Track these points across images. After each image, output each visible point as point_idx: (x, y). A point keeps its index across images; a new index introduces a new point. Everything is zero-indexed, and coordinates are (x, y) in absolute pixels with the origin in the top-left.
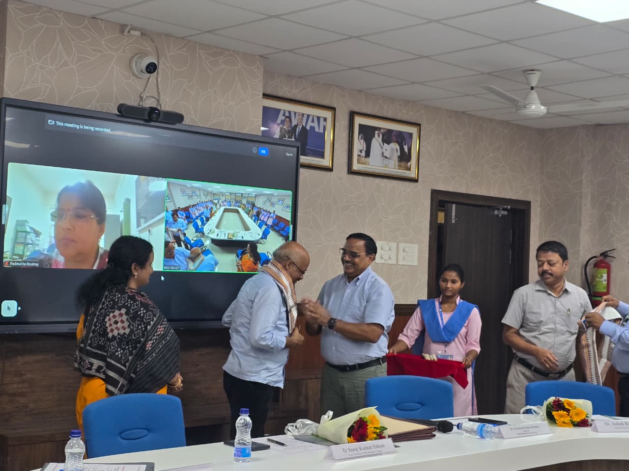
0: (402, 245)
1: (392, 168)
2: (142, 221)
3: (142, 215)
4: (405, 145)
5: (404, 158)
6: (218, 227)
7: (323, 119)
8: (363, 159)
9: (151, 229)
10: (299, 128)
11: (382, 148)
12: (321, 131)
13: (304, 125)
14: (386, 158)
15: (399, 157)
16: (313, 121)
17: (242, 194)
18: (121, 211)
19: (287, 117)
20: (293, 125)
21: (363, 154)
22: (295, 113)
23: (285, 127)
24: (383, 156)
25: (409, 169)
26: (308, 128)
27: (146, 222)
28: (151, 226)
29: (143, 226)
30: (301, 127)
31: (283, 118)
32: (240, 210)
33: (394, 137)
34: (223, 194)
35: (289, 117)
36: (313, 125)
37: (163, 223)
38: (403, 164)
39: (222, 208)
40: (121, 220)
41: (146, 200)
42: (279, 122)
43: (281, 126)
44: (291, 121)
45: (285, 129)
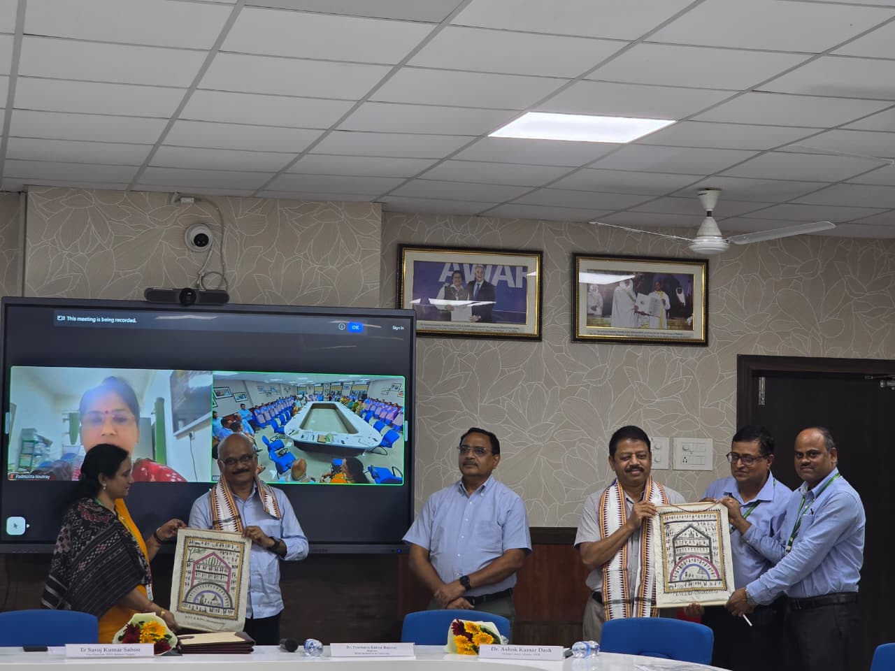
0: (679, 442)
1: (658, 327)
2: (180, 423)
3: (180, 417)
4: (680, 293)
5: (680, 312)
6: (302, 426)
7: (521, 268)
8: (600, 319)
9: (192, 432)
10: (478, 285)
11: (634, 301)
12: (519, 285)
13: (488, 280)
14: (643, 314)
15: (667, 311)
16: (503, 273)
17: (342, 383)
18: (152, 414)
19: (456, 272)
20: (467, 282)
21: (599, 311)
22: (471, 265)
23: (453, 286)
24: (636, 312)
25: (690, 327)
26: (495, 283)
27: (185, 424)
28: (193, 428)
29: (182, 430)
30: (481, 283)
31: (450, 274)
32: (338, 404)
33: (657, 283)
34: (310, 386)
35: (461, 272)
36: (503, 278)
37: (209, 425)
38: (676, 321)
39: (310, 404)
40: (152, 424)
41: (185, 399)
42: (442, 279)
43: (447, 284)
44: (463, 277)
45: (453, 288)
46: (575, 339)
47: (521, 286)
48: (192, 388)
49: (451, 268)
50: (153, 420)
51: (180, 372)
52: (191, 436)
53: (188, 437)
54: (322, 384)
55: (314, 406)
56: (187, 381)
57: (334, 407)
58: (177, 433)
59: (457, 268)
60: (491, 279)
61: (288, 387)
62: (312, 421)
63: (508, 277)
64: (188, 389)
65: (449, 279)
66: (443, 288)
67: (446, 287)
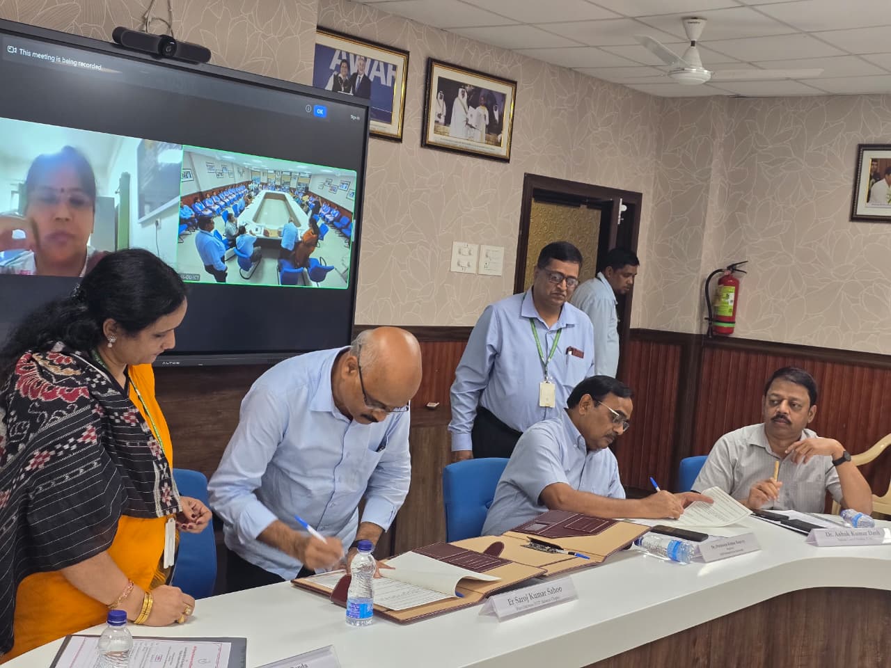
0: (484, 248)
1: (478, 141)
3: (147, 199)
4: (496, 110)
5: (494, 128)
7: (392, 66)
8: (442, 126)
9: (159, 220)
10: (360, 78)
11: (467, 113)
13: (367, 75)
14: (471, 127)
15: (487, 126)
16: (378, 69)
17: (291, 173)
18: (116, 193)
19: (344, 61)
20: (352, 74)
21: (442, 120)
23: (340, 75)
24: (467, 124)
25: (498, 144)
26: (371, 78)
27: (151, 210)
28: (159, 215)
29: (148, 216)
30: (362, 76)
31: (339, 62)
32: (288, 196)
33: (482, 99)
34: (265, 172)
35: (347, 62)
36: (378, 74)
38: (492, 136)
39: (263, 193)
40: (116, 206)
41: (151, 178)
42: (332, 67)
43: (335, 73)
44: (349, 67)
45: (340, 78)
46: (425, 144)
47: (390, 85)
48: (162, 163)
49: (340, 57)
50: (117, 202)
51: (149, 142)
52: (157, 224)
53: (154, 225)
54: (275, 171)
55: (267, 196)
56: (156, 155)
57: (284, 198)
58: (143, 219)
59: (344, 57)
60: (369, 74)
61: (243, 170)
62: (265, 213)
63: (381, 74)
64: (157, 166)
65: (338, 68)
66: (333, 76)
67: (334, 75)
